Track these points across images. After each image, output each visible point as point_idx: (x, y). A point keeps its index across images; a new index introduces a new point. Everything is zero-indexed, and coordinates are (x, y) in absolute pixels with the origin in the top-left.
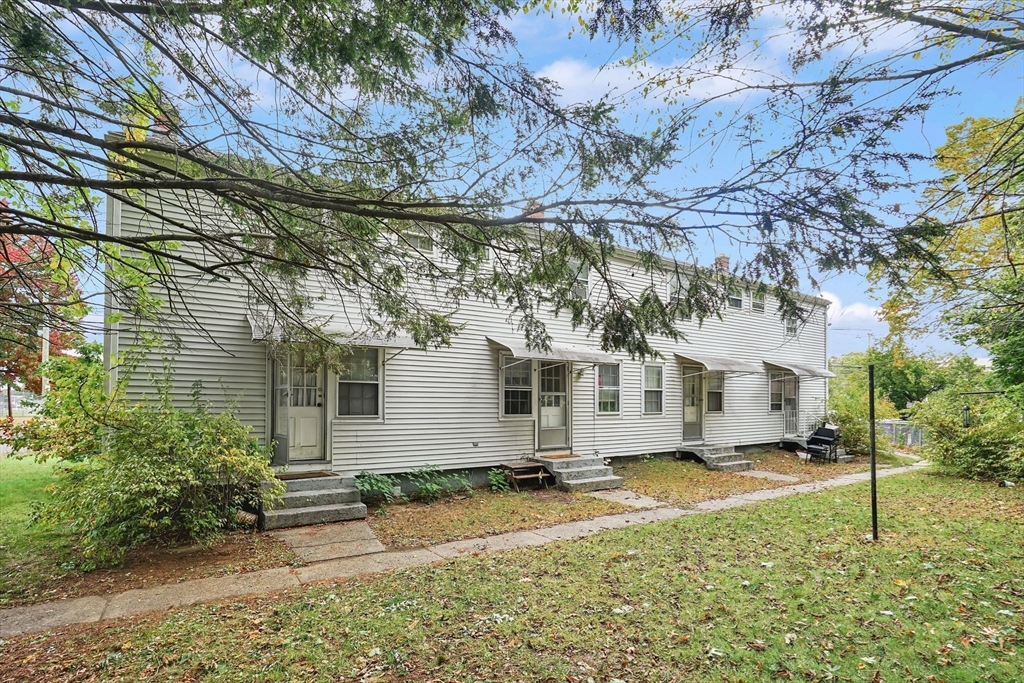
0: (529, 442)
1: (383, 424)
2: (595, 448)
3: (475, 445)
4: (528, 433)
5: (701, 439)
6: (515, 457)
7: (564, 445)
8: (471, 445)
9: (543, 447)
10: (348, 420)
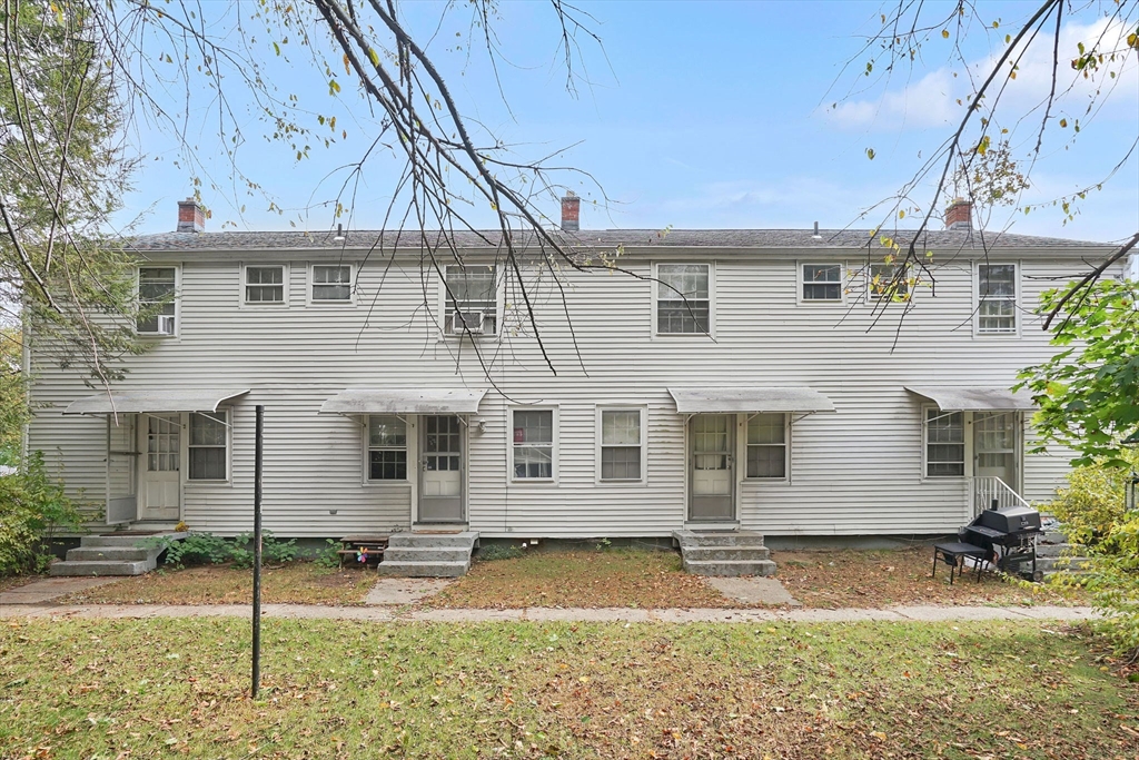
0: (405, 513)
1: (231, 488)
2: (508, 524)
3: (333, 513)
4: (402, 501)
5: (734, 520)
6: (384, 530)
7: (458, 519)
8: (328, 513)
9: (424, 519)
10: (198, 483)
